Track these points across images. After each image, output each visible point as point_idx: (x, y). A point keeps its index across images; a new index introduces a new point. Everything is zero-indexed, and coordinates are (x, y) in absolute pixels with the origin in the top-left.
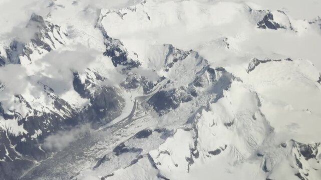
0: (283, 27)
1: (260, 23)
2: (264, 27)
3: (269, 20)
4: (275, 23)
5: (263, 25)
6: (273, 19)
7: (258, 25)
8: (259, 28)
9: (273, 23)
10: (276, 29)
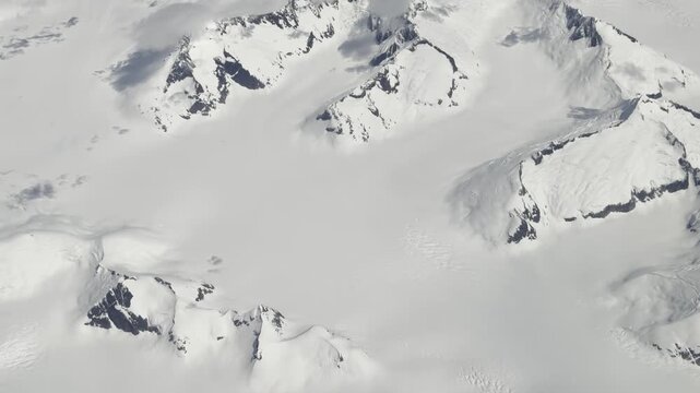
0: (154, 329)
1: (95, 311)
2: (105, 324)
3: (118, 307)
4: (133, 316)
5: (102, 316)
6: (128, 305)
7: (90, 316)
8: (92, 324)
9: (128, 316)
10: (136, 333)
